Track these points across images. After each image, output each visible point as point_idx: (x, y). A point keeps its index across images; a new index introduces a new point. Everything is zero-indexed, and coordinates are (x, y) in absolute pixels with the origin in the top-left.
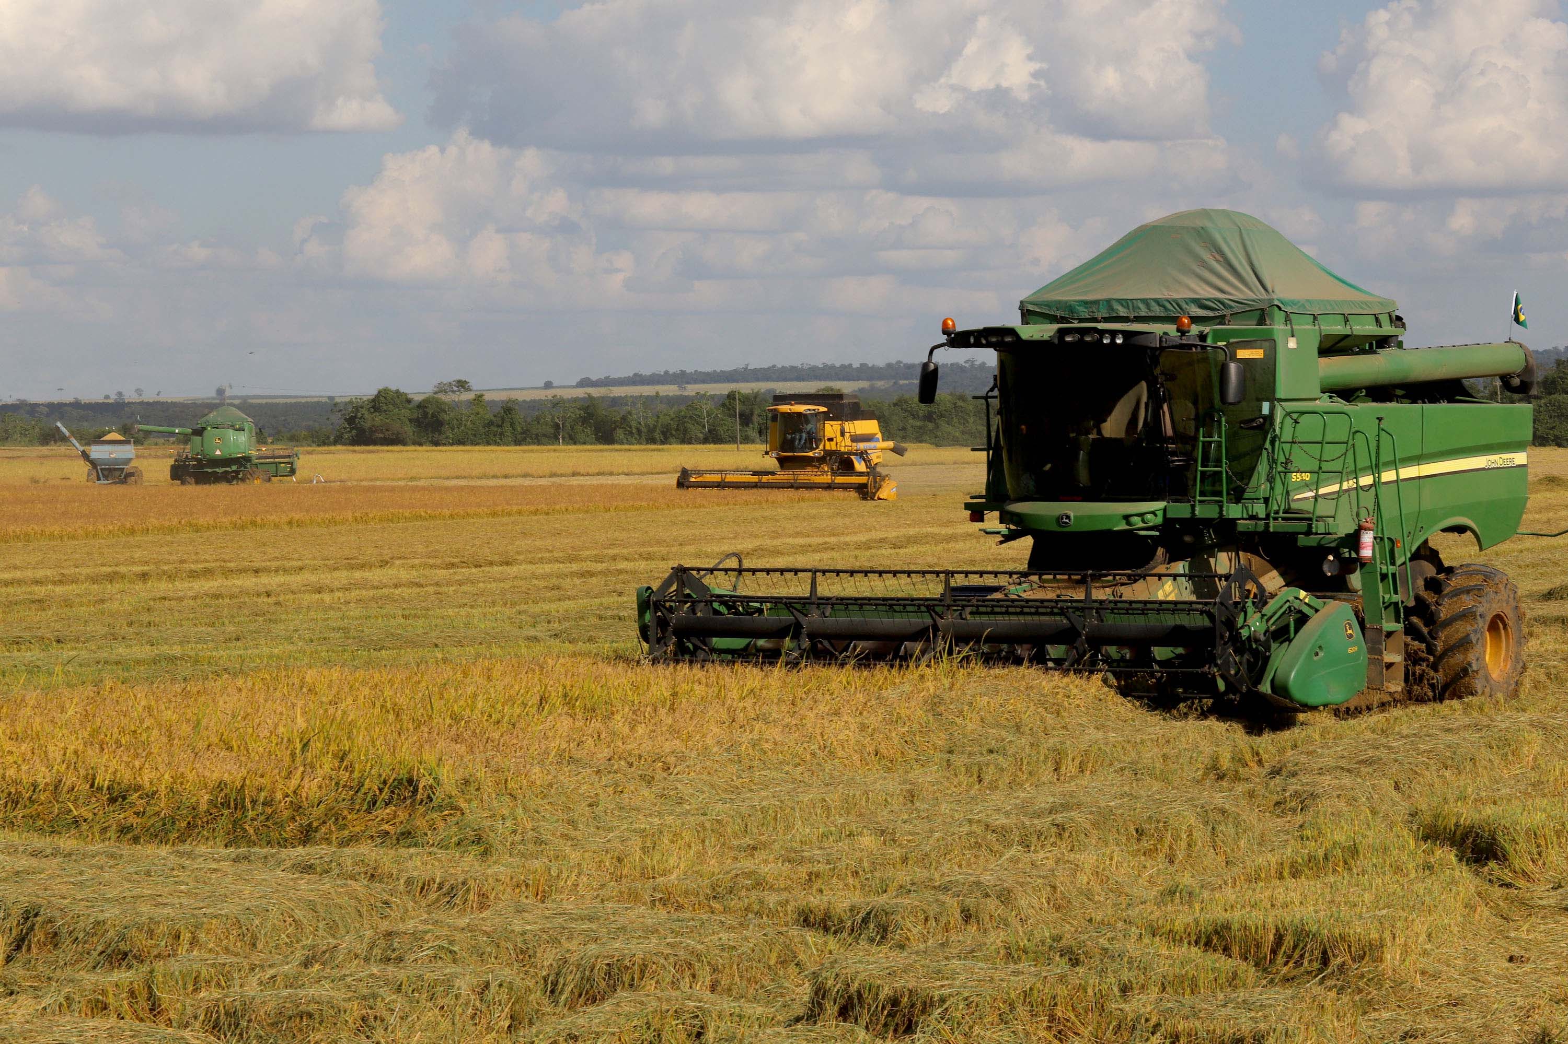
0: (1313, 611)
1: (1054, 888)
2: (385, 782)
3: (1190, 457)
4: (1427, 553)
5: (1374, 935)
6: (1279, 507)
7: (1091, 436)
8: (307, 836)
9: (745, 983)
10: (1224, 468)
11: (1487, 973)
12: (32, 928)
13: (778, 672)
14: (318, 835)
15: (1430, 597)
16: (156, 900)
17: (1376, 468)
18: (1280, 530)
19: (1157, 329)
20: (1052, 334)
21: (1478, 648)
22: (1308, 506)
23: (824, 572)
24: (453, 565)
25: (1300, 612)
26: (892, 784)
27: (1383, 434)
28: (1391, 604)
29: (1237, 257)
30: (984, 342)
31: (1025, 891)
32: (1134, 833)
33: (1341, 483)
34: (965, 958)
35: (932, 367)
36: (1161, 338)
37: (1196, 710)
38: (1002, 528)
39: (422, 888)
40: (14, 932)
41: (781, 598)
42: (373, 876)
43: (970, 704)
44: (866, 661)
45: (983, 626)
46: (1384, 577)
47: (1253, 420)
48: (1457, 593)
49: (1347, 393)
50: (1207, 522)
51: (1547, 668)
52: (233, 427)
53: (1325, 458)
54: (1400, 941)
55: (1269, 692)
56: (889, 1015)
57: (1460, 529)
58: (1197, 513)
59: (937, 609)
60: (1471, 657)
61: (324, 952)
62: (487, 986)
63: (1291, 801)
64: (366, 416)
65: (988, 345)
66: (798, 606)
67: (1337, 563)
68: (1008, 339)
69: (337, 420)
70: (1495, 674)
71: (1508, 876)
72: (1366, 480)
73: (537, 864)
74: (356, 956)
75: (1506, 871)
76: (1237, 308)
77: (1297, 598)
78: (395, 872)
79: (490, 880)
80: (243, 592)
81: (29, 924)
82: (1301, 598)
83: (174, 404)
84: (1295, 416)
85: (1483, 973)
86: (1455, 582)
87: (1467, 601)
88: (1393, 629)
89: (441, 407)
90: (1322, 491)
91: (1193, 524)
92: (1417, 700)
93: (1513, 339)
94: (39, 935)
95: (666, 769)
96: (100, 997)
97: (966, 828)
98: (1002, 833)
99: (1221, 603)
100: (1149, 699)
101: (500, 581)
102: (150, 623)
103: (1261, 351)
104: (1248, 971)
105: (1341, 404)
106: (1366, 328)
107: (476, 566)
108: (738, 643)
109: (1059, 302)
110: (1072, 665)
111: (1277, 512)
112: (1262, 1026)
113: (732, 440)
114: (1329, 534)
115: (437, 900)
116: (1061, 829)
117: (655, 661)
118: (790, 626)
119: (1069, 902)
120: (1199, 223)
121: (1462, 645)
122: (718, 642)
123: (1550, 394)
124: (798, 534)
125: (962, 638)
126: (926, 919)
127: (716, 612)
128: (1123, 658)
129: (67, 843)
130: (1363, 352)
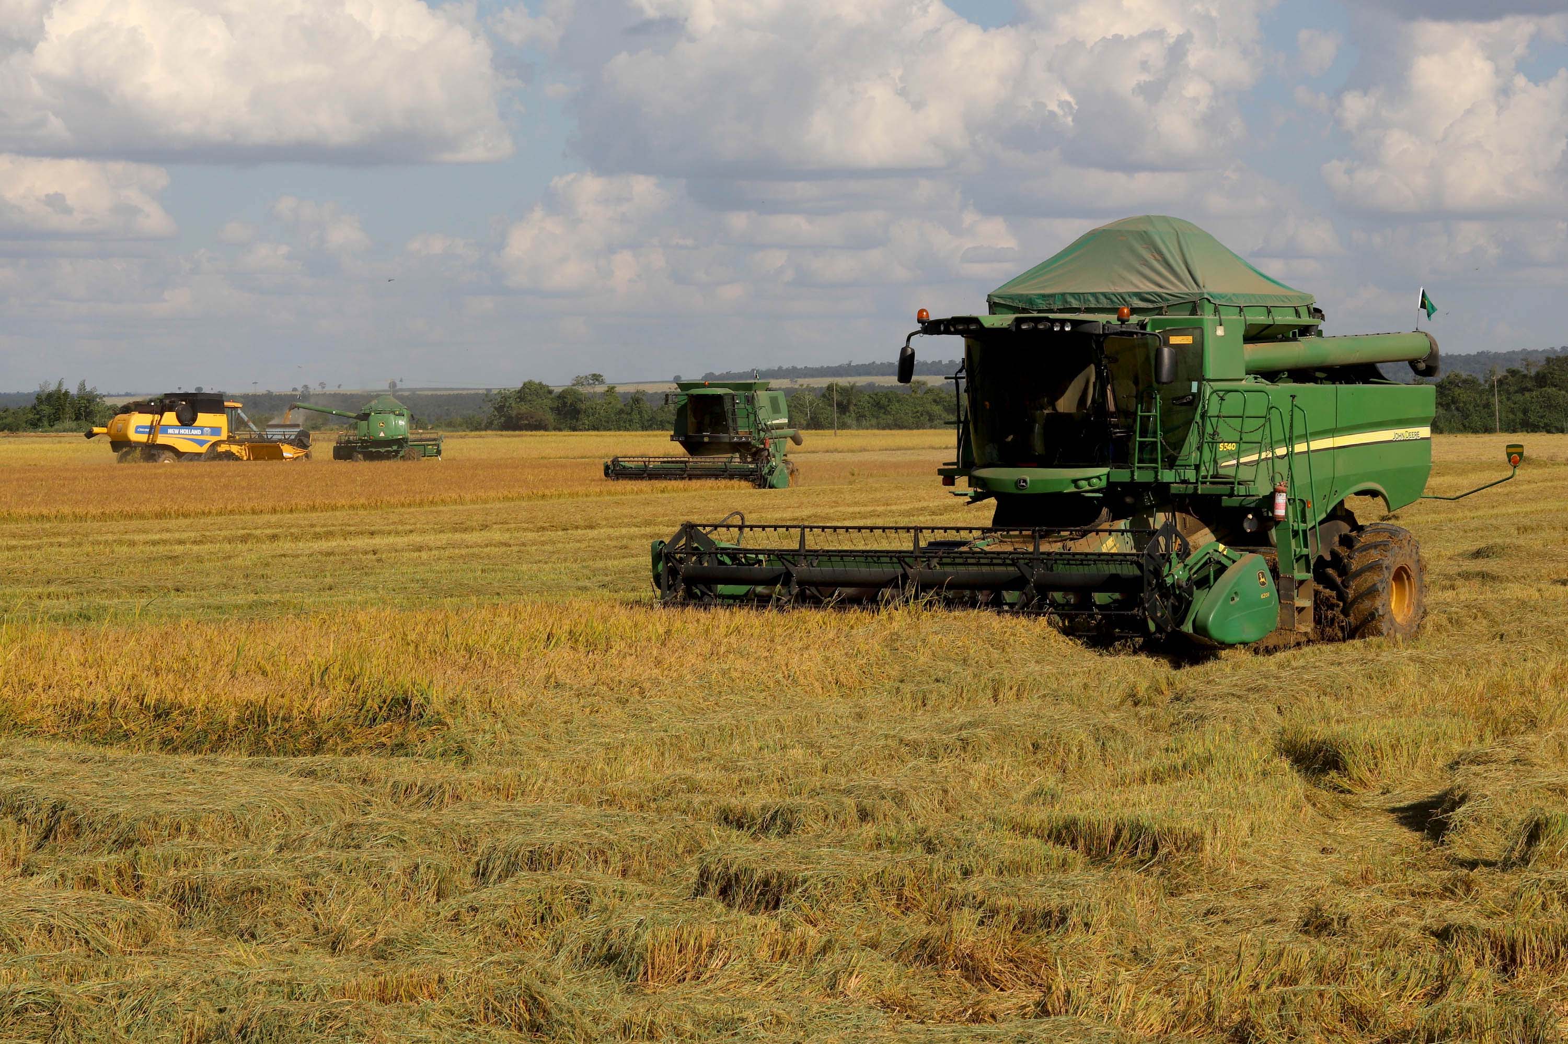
0: (1231, 562)
1: (945, 792)
2: (384, 702)
3: (1130, 430)
4: (1340, 513)
5: (1197, 829)
6: (1208, 472)
7: (1046, 412)
8: (317, 746)
9: (653, 868)
10: (1159, 439)
11: (1297, 862)
12: (58, 821)
13: (770, 614)
14: (326, 746)
15: (1343, 551)
16: (166, 798)
17: (1290, 441)
18: (1206, 492)
19: (1102, 318)
20: (1010, 322)
21: (1384, 596)
22: (1232, 472)
23: (811, 528)
24: (543, 529)
25: (1219, 562)
26: (844, 708)
27: (1296, 409)
28: (1301, 556)
29: (1173, 257)
30: (952, 329)
31: (918, 794)
32: (1031, 748)
33: (1260, 453)
34: (835, 847)
35: (909, 351)
36: (1104, 326)
37: (1129, 647)
38: (971, 491)
39: (406, 791)
40: (44, 823)
41: (774, 551)
42: (365, 780)
43: (924, 641)
44: (843, 605)
45: (946, 575)
46: (1296, 533)
47: (1183, 397)
48: (1367, 548)
49: (1271, 375)
50: (1146, 486)
51: (1450, 614)
52: (394, 412)
53: (1245, 430)
54: (1221, 833)
55: (1191, 631)
56: (761, 894)
57: (1374, 494)
58: (1136, 477)
59: (907, 560)
60: (1378, 603)
61: (295, 841)
62: (417, 867)
63: (1184, 722)
64: (513, 405)
65: (956, 332)
66: (789, 558)
67: (1255, 521)
68: (973, 327)
69: (489, 409)
70: (1399, 619)
71: (1345, 783)
72: (1281, 451)
73: (507, 771)
74: (322, 844)
75: (1345, 779)
76: (1174, 301)
77: (1216, 551)
78: (383, 776)
79: (464, 784)
80: (354, 551)
81: (57, 816)
82: (1220, 550)
83: (352, 396)
84: (1221, 394)
85: (1293, 862)
86: (1364, 539)
87: (1375, 555)
88: (1304, 578)
89: (579, 398)
90: (1242, 460)
91: (1132, 487)
92: (1329, 640)
93: (1419, 329)
94: (64, 826)
95: (642, 692)
96: (91, 875)
97: (882, 742)
98: (914, 747)
99: (1149, 555)
100: (1088, 638)
101: (579, 541)
102: (263, 576)
103: (1191, 338)
104: (1078, 857)
105: (1264, 384)
106: (1285, 318)
107: (564, 530)
108: (741, 590)
109: (1022, 295)
110: (1022, 608)
111: (1205, 477)
112: (1068, 902)
113: (831, 426)
114: (1249, 496)
115: (418, 801)
116: (965, 743)
117: (665, 605)
118: (781, 575)
119: (959, 803)
120: (1142, 227)
121: (1370, 593)
122: (721, 588)
123: (1541, 387)
124: (856, 504)
125: (925, 586)
126: (826, 817)
127: (722, 563)
128: (1068, 603)
129: (114, 753)
130: (1285, 339)
